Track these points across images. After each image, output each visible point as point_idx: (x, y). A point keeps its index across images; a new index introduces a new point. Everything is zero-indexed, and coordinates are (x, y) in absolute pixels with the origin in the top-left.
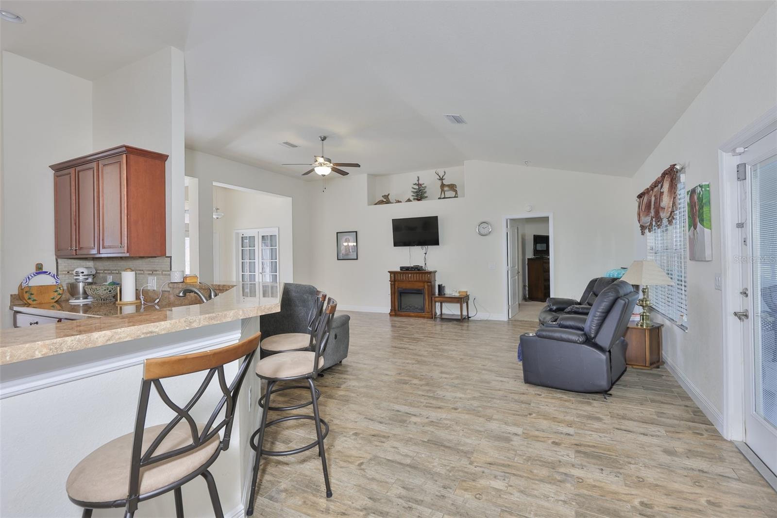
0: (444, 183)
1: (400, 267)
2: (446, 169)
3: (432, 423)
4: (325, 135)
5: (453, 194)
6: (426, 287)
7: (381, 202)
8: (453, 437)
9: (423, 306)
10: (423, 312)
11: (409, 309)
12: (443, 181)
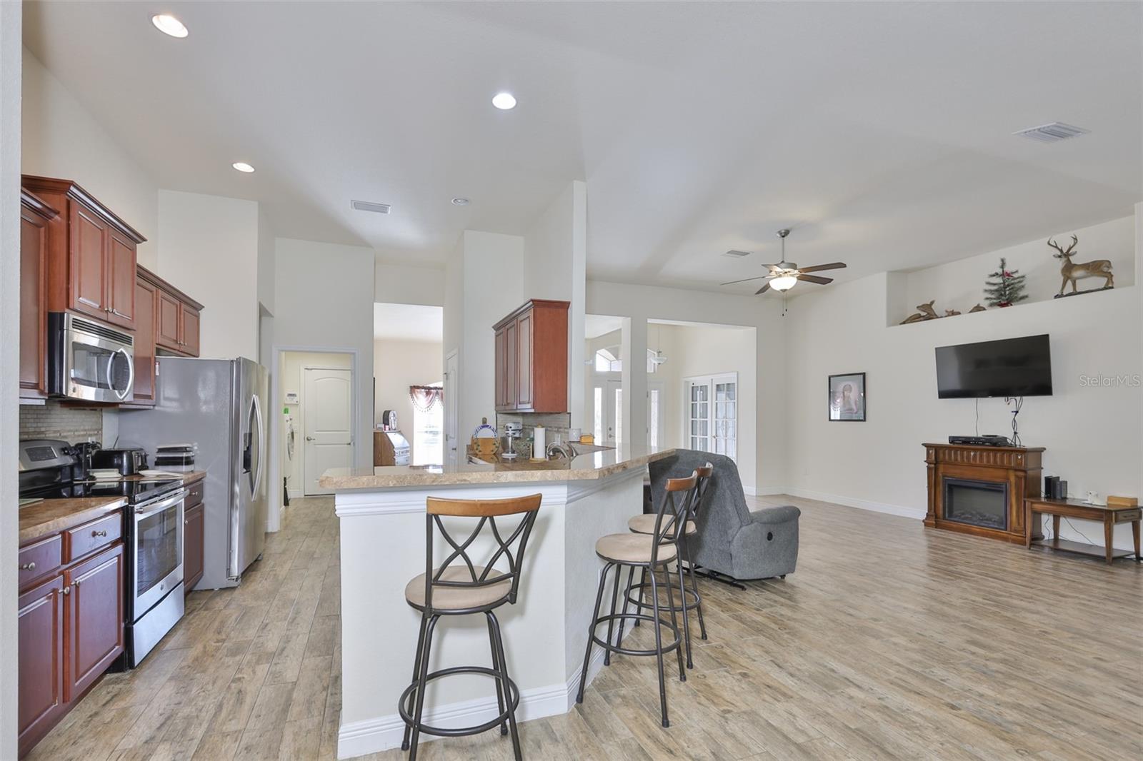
0: (1073, 263)
1: (950, 437)
2: (1079, 233)
3: (884, 710)
4: (787, 227)
5: (1102, 281)
6: (1013, 479)
7: (916, 318)
8: (912, 744)
9: (1003, 515)
10: (1003, 528)
11: (971, 519)
12: (1071, 258)
